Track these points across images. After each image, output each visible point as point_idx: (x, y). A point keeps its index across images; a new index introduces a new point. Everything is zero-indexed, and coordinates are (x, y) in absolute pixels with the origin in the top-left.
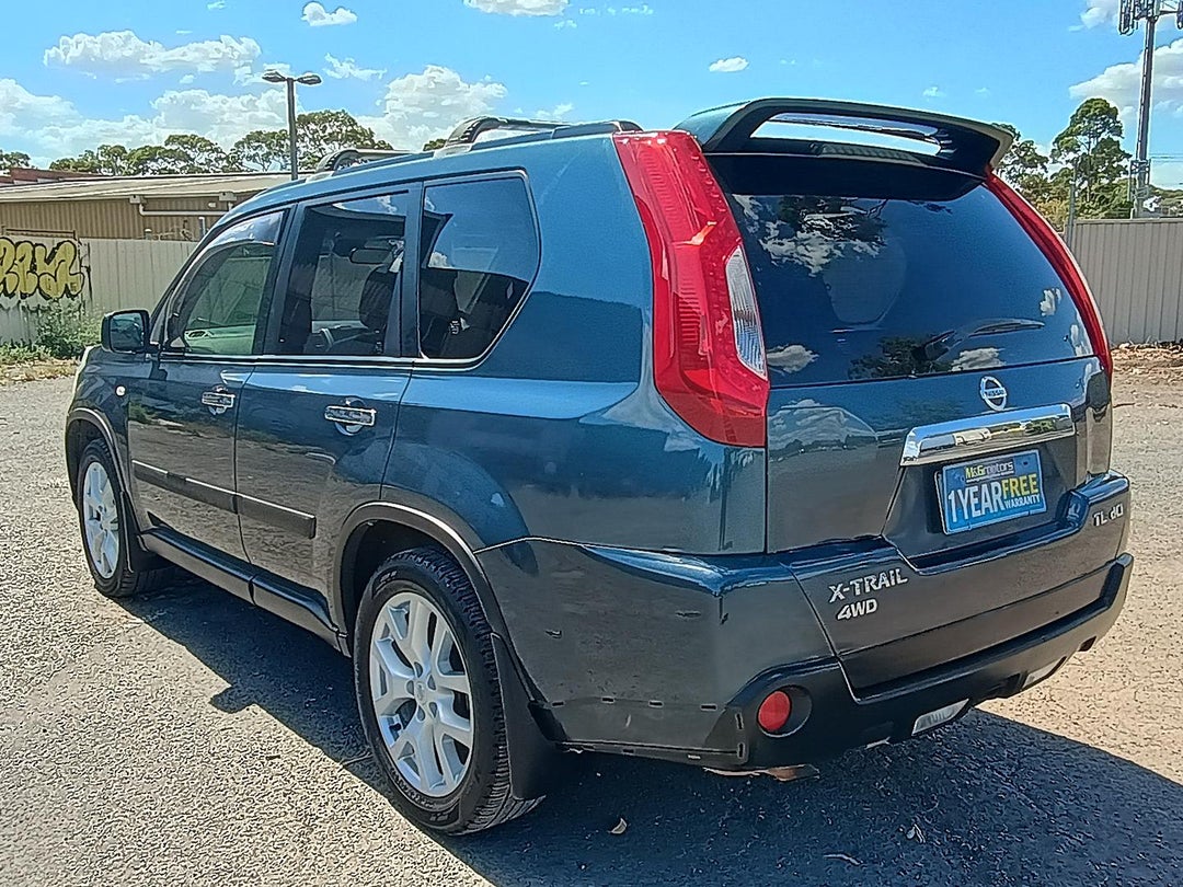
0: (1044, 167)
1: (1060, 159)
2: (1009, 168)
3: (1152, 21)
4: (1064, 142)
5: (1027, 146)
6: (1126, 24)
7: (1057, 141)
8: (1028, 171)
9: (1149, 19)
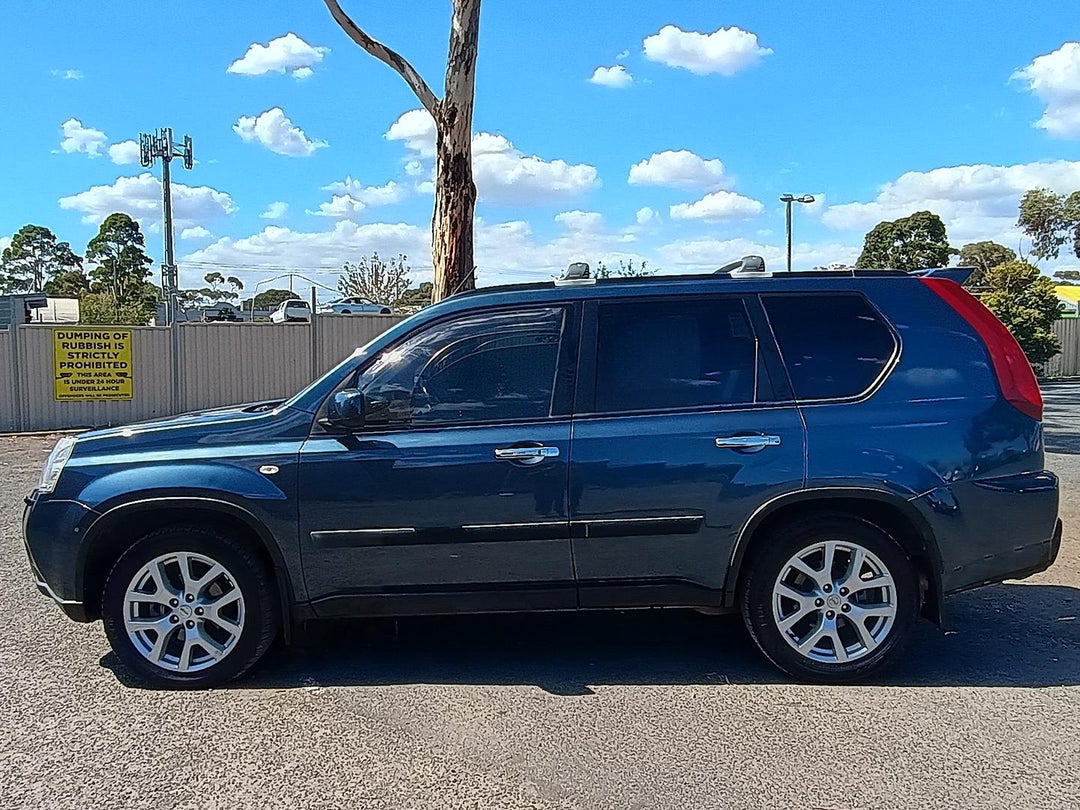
0: (80, 266)
1: (94, 260)
2: (48, 264)
3: (167, 160)
4: (96, 247)
5: (64, 247)
6: (146, 159)
7: (91, 244)
8: (66, 267)
9: (164, 158)
